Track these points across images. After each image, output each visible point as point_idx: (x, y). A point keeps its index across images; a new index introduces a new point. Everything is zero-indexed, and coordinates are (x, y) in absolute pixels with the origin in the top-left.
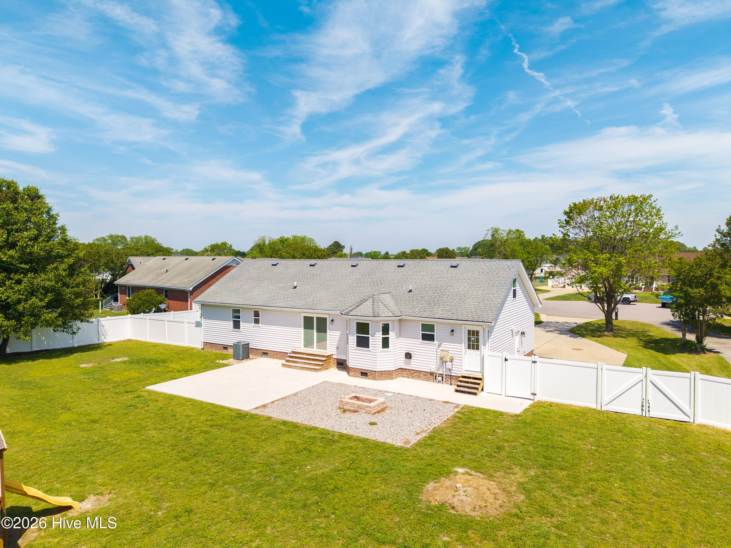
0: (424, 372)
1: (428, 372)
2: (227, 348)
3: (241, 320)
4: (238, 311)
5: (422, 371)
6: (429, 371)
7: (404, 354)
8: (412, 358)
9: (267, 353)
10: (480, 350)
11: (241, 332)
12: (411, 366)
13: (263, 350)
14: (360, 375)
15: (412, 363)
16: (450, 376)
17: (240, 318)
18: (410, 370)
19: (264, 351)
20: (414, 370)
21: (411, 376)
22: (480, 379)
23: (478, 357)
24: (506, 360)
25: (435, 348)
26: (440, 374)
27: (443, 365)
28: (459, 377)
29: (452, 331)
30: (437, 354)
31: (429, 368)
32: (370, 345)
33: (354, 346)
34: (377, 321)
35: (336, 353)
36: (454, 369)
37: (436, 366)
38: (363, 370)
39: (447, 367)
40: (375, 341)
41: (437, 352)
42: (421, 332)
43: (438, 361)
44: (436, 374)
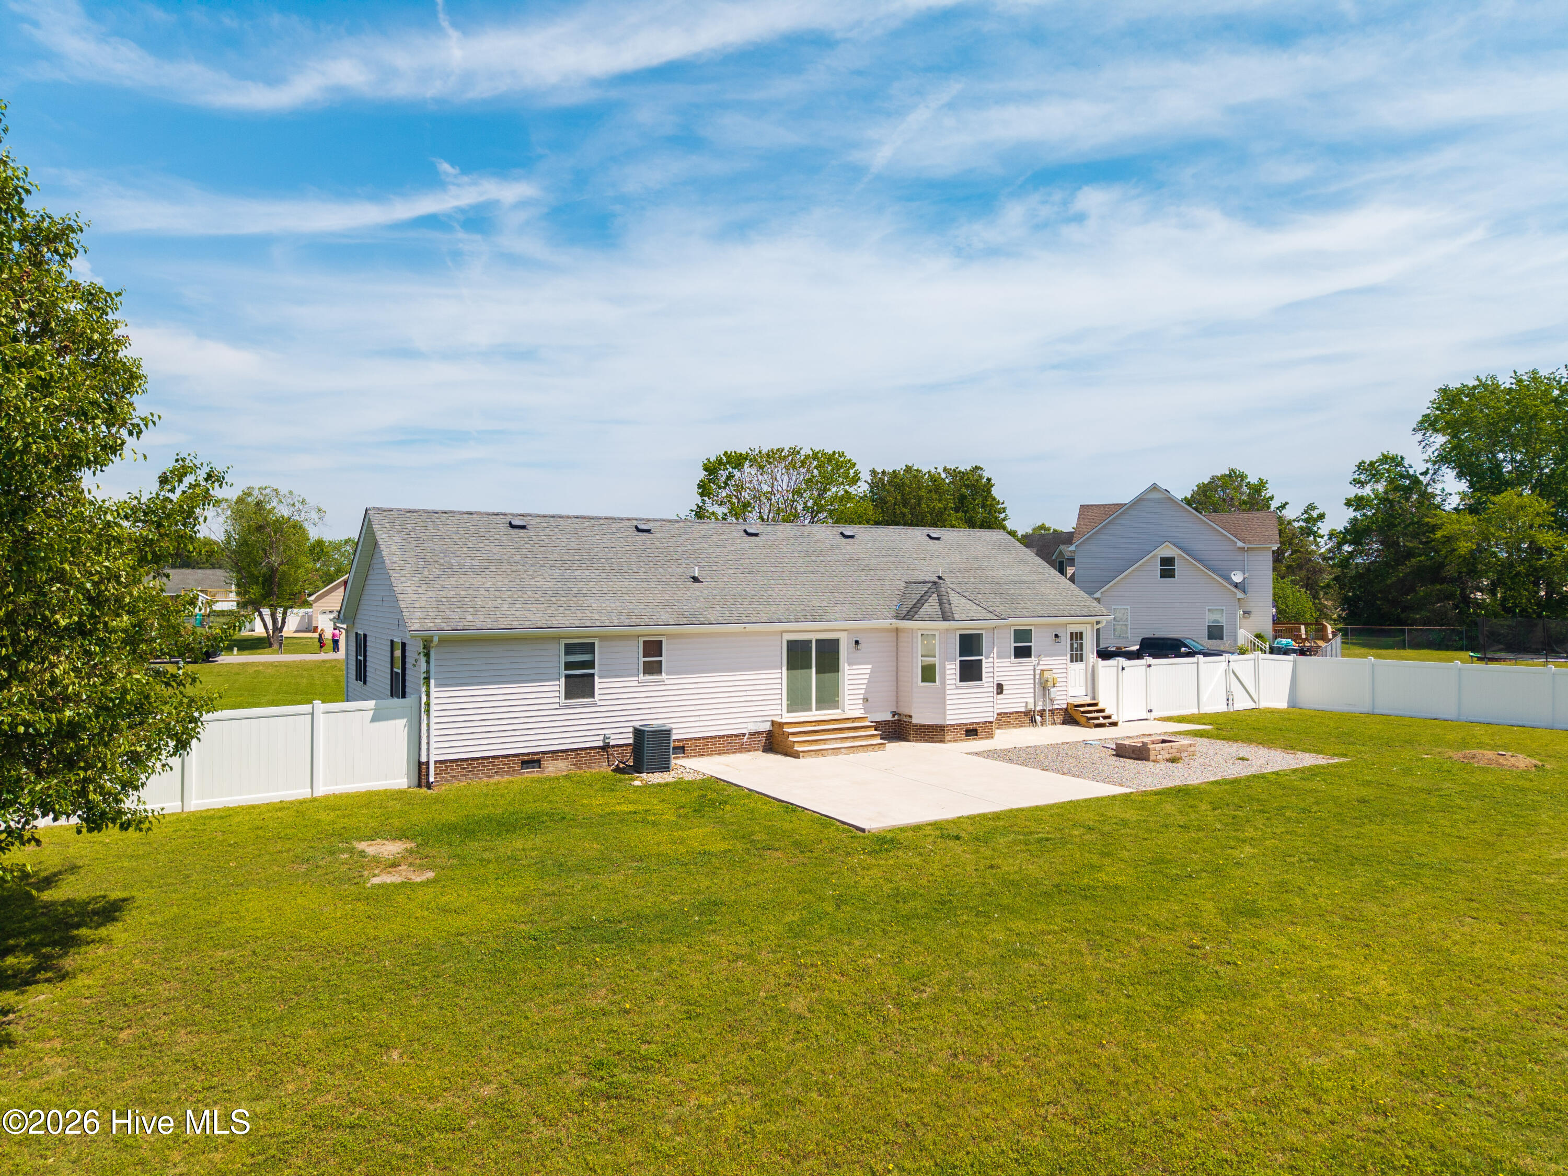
0: (1017, 713)
1: (1021, 712)
2: (539, 761)
3: (595, 671)
4: (589, 649)
5: (1012, 713)
6: (1023, 709)
8: (1005, 692)
9: (683, 748)
10: (1085, 662)
12: (1000, 706)
14: (963, 736)
15: (1000, 702)
16: (1053, 710)
17: (593, 668)
20: (1004, 714)
22: (1096, 705)
23: (1083, 673)
24: (1123, 669)
25: (1032, 668)
26: (1039, 711)
27: (1044, 695)
28: (1066, 709)
29: (1056, 636)
30: (1034, 679)
31: (1024, 704)
32: (984, 675)
33: (954, 682)
34: (994, 628)
35: (863, 711)
36: (1058, 698)
37: (1033, 699)
38: (970, 724)
39: (1052, 696)
40: (992, 665)
41: (1034, 674)
42: (1013, 645)
43: (1037, 690)
44: (1034, 712)
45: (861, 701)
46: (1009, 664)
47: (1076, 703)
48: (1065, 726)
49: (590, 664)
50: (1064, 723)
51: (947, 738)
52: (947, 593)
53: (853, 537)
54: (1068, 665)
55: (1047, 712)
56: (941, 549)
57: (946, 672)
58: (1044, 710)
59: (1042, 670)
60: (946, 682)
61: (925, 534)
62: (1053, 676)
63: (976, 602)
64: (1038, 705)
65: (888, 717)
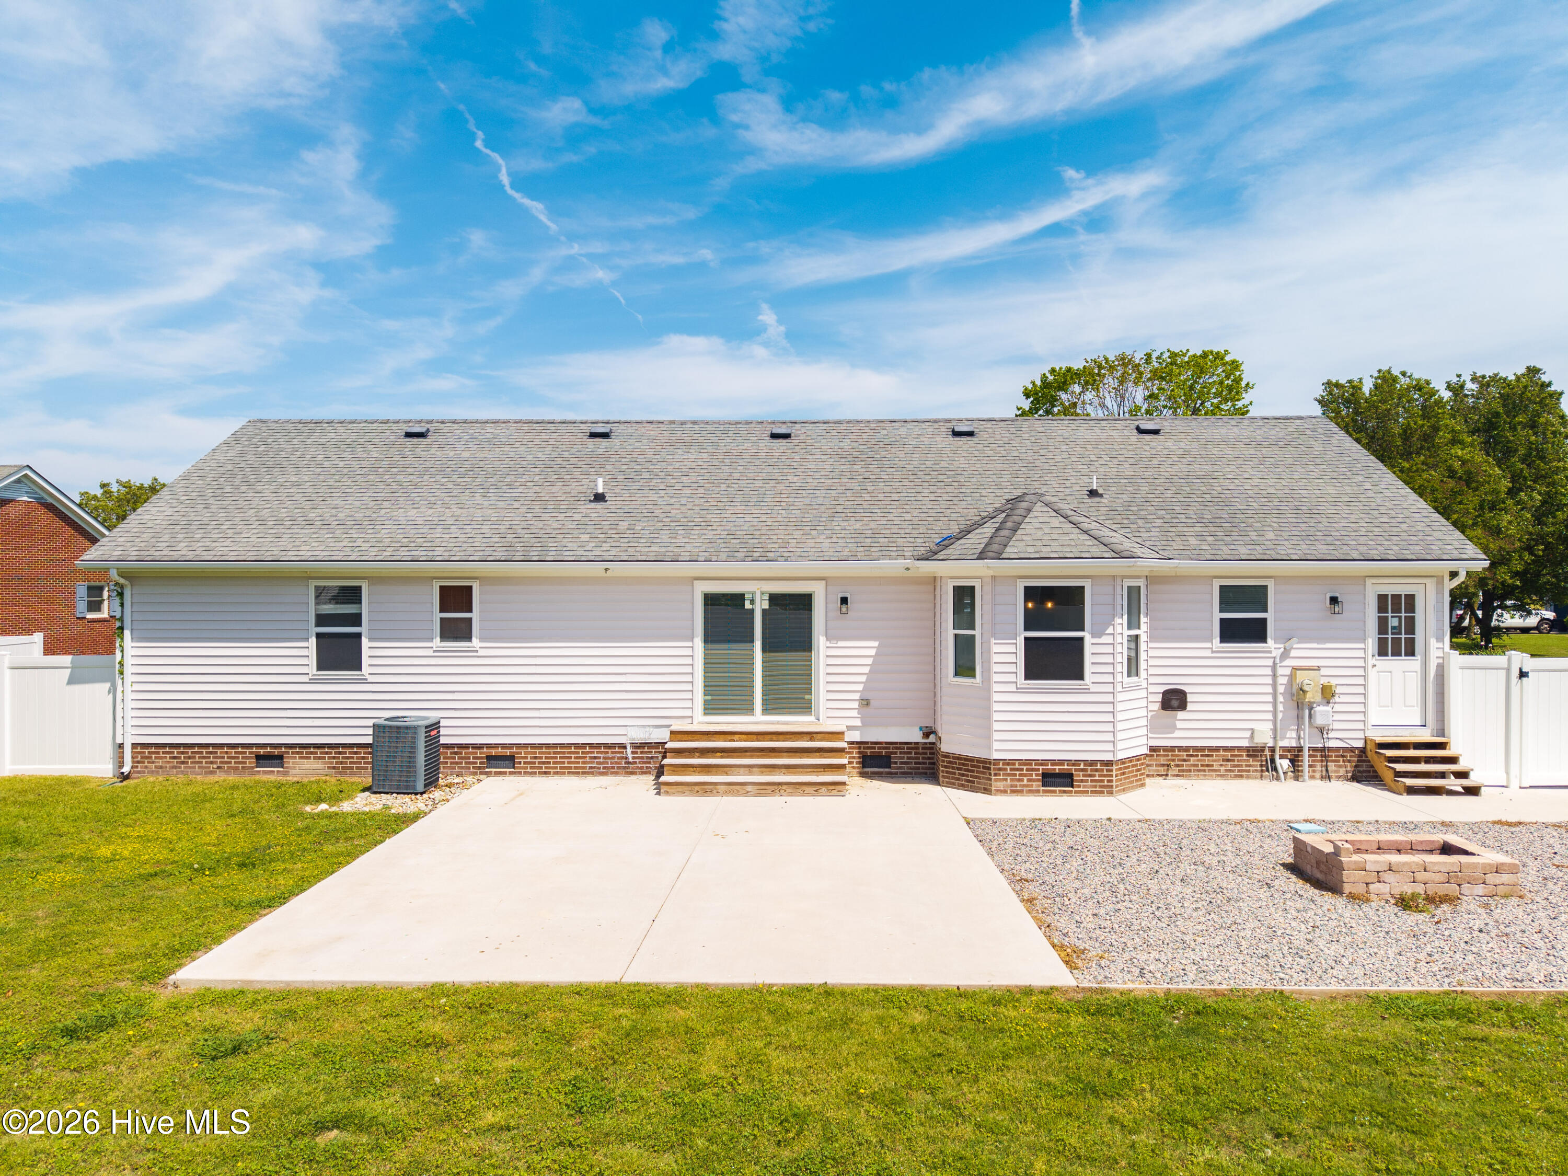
0: (1226, 749)
1: (1240, 749)
2: (280, 757)
3: (364, 629)
4: (352, 594)
5: (1217, 749)
6: (1245, 743)
7: (1159, 697)
8: (1189, 707)
9: (511, 758)
10: (1418, 657)
11: (365, 681)
12: (1177, 734)
13: (489, 746)
14: (1037, 785)
15: (1179, 725)
16: (1323, 749)
17: (360, 625)
18: (1172, 749)
19: (493, 752)
20: (1187, 749)
21: (1175, 771)
22: (1442, 746)
23: (1414, 681)
24: (1523, 674)
25: (1270, 663)
26: (1289, 749)
27: (1300, 718)
28: (1363, 750)
29: (1334, 600)
30: (1274, 685)
31: (1248, 734)
32: (1088, 668)
33: (1012, 678)
34: (1114, 577)
35: (858, 723)
36: (1336, 726)
37: (1270, 725)
38: (1054, 762)
39: (1319, 721)
40: (1109, 649)
41: (1274, 676)
42: (1218, 616)
43: (1280, 707)
44: (1273, 750)
45: (856, 705)
46: (1208, 653)
47: (1379, 740)
48: (1355, 784)
49: (356, 620)
50: (1356, 778)
51: (996, 785)
52: (1029, 510)
53: (970, 434)
54: (1371, 661)
55: (1306, 753)
56: (1147, 448)
57: (996, 658)
58: (1300, 749)
59: (1295, 669)
60: (996, 678)
61: (1133, 426)
62: (1324, 681)
63: (1086, 526)
64: (1283, 738)
65: (915, 736)
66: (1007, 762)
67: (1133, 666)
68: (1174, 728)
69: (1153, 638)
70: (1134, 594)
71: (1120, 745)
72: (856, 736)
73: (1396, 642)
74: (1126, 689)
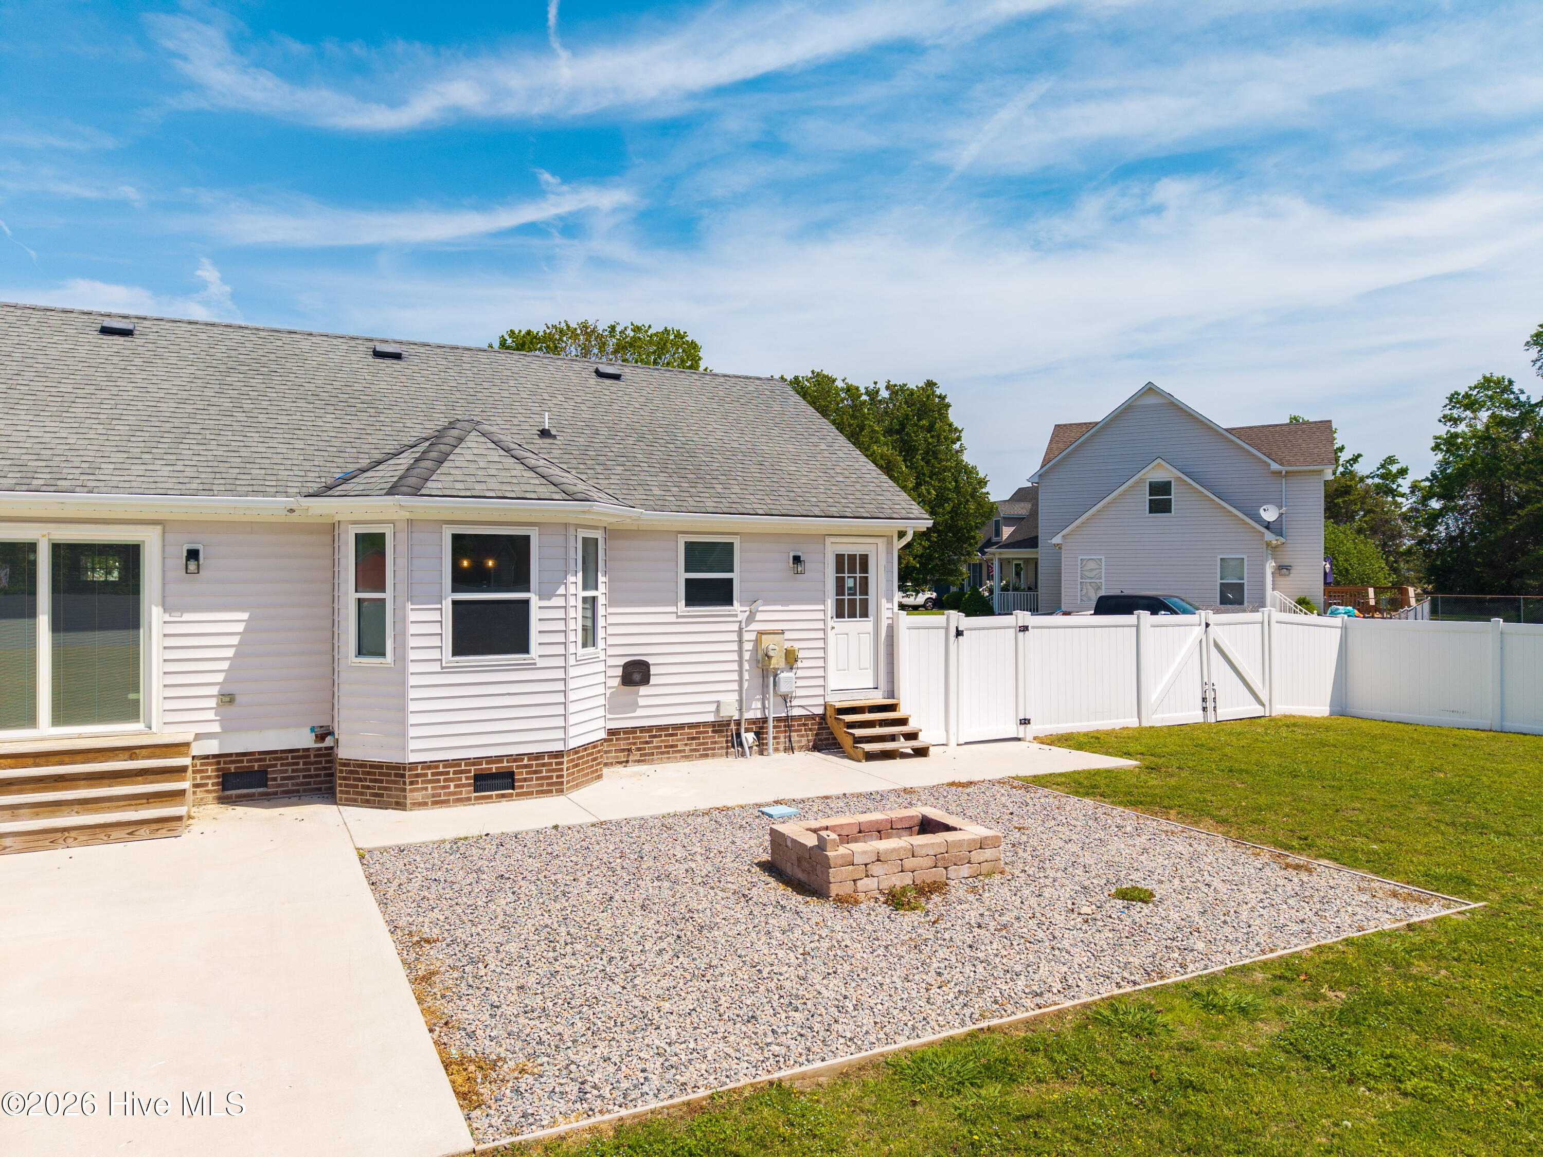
0: (691, 726)
1: (705, 724)
5: (681, 727)
6: (711, 718)
7: (619, 672)
8: (653, 680)
10: (871, 618)
12: (640, 712)
14: (466, 792)
15: (642, 702)
16: (786, 719)
18: (633, 730)
20: (649, 729)
21: (636, 755)
22: (892, 708)
23: (867, 642)
24: (959, 633)
25: (736, 627)
26: (754, 722)
27: (765, 686)
28: (823, 717)
29: (797, 559)
30: (740, 652)
31: (713, 707)
32: (535, 638)
33: (436, 654)
34: (566, 525)
35: (216, 728)
36: (800, 692)
37: (736, 696)
38: (490, 760)
39: (783, 688)
40: (560, 614)
41: (740, 642)
42: (683, 576)
43: (746, 676)
44: (738, 723)
45: (213, 703)
46: (673, 618)
47: (838, 705)
48: (816, 754)
50: (817, 747)
51: (412, 796)
52: (461, 440)
53: (397, 356)
54: (830, 623)
55: (771, 724)
56: (607, 392)
57: (412, 629)
58: (765, 720)
59: (761, 633)
60: (413, 655)
61: (592, 369)
62: (787, 645)
63: (532, 462)
64: (749, 709)
65: (304, 740)
66: (426, 765)
67: (589, 636)
68: (635, 706)
69: (612, 602)
70: (590, 546)
71: (572, 731)
72: (212, 747)
73: (852, 602)
74: (580, 663)
